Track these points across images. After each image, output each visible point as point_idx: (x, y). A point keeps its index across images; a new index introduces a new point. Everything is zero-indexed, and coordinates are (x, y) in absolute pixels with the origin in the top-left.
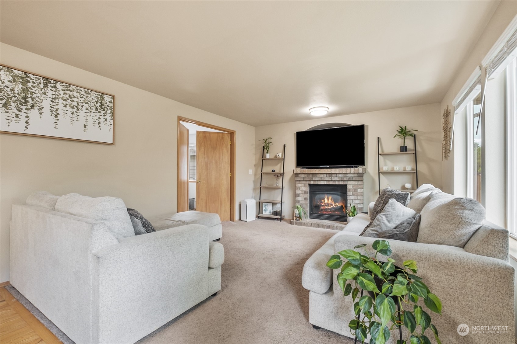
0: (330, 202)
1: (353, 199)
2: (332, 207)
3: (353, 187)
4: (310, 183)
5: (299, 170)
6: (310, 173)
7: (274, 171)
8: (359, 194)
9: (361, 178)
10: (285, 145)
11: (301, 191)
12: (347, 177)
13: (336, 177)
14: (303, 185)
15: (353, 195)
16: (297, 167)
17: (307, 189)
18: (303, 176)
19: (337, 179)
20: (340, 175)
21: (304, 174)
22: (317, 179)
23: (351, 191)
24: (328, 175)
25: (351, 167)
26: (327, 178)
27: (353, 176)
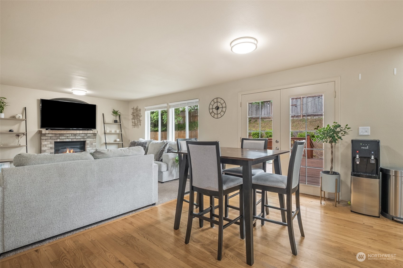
1: (90, 150)
3: (90, 142)
4: (56, 141)
5: (44, 131)
6: (58, 133)
7: (13, 131)
8: (94, 146)
9: (95, 136)
10: (25, 108)
11: (47, 148)
12: (87, 136)
13: (79, 136)
14: (49, 143)
15: (90, 147)
16: (41, 128)
17: (53, 146)
18: (50, 135)
19: (79, 137)
20: (82, 135)
21: (51, 134)
22: (63, 138)
23: (89, 145)
24: (73, 135)
25: (88, 130)
26: (72, 137)
27: (91, 135)
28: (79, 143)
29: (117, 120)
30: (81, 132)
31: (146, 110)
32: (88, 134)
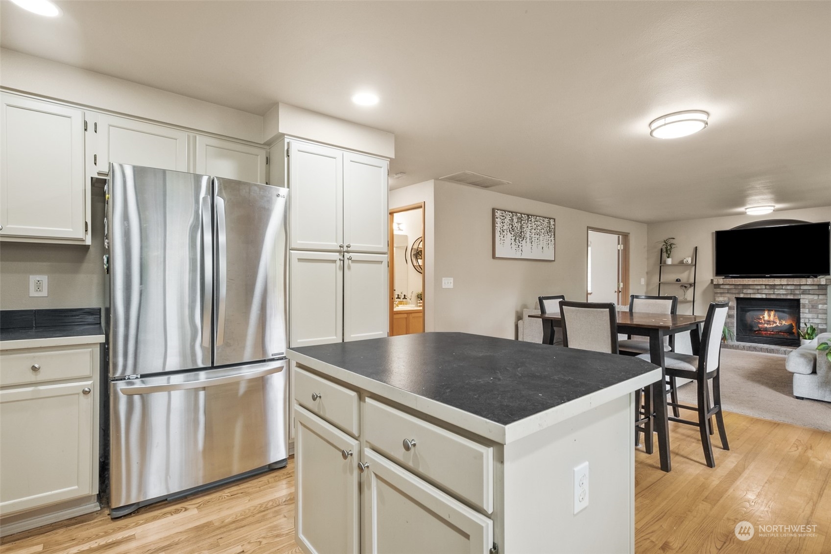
0: (772, 318)
1: (809, 318)
2: (775, 325)
3: (809, 302)
4: (737, 296)
5: (720, 280)
6: (739, 283)
7: (680, 281)
8: (820, 311)
9: (824, 291)
10: (696, 247)
12: (800, 289)
13: (782, 289)
14: (726, 299)
15: (810, 312)
16: (716, 276)
17: (734, 304)
18: (727, 287)
19: (783, 292)
20: (789, 287)
21: (729, 286)
22: (749, 291)
23: (806, 307)
26: (766, 290)
27: (810, 288)
28: (787, 303)
32: (802, 285)
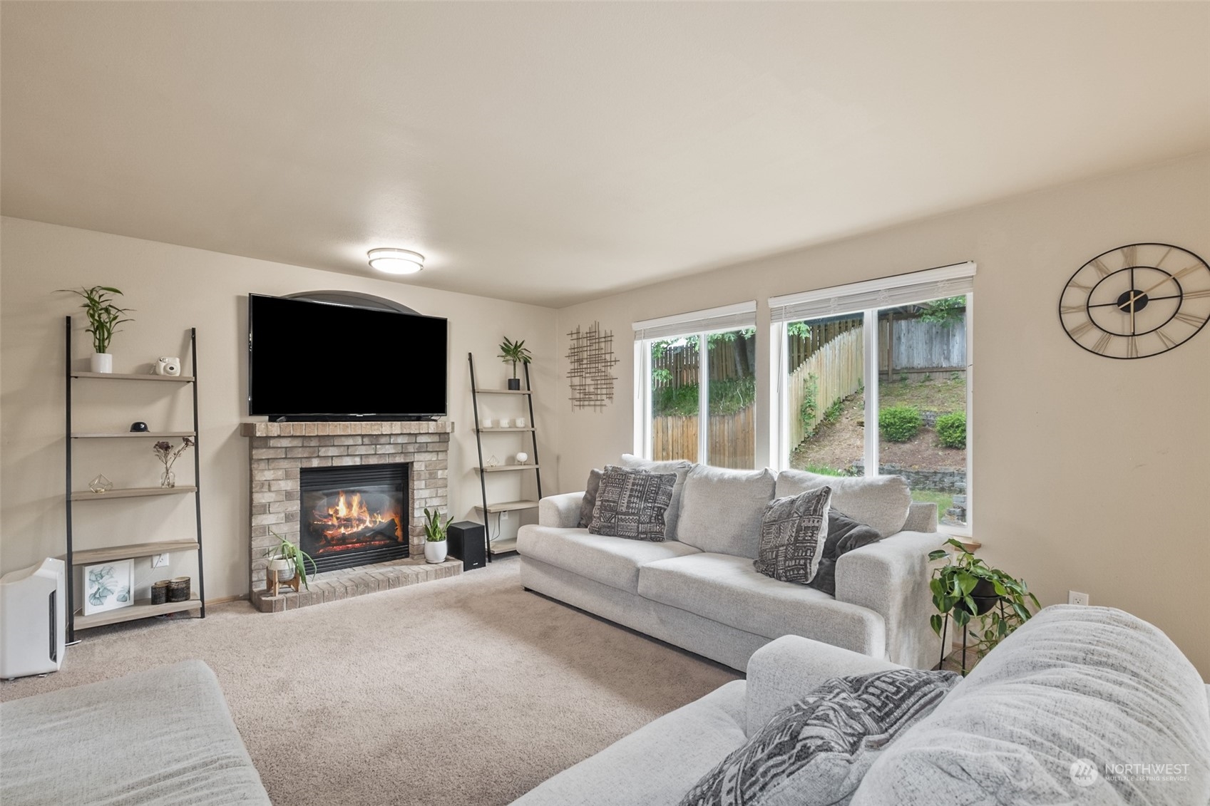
0: (355, 512)
1: (426, 498)
2: (362, 527)
3: (426, 466)
4: (306, 465)
5: (262, 425)
7: (145, 429)
8: (440, 482)
9: (445, 444)
10: (194, 330)
11: (273, 495)
12: (416, 442)
13: (390, 444)
14: (280, 473)
15: (427, 487)
16: (250, 415)
17: (294, 485)
18: (285, 443)
19: (389, 449)
20: (400, 440)
21: (290, 439)
22: (332, 451)
23: (422, 478)
24: (366, 440)
25: (419, 419)
26: (363, 447)
27: (429, 441)
28: (387, 473)
29: (519, 380)
30: (396, 427)
31: (636, 335)
32: (420, 434)
